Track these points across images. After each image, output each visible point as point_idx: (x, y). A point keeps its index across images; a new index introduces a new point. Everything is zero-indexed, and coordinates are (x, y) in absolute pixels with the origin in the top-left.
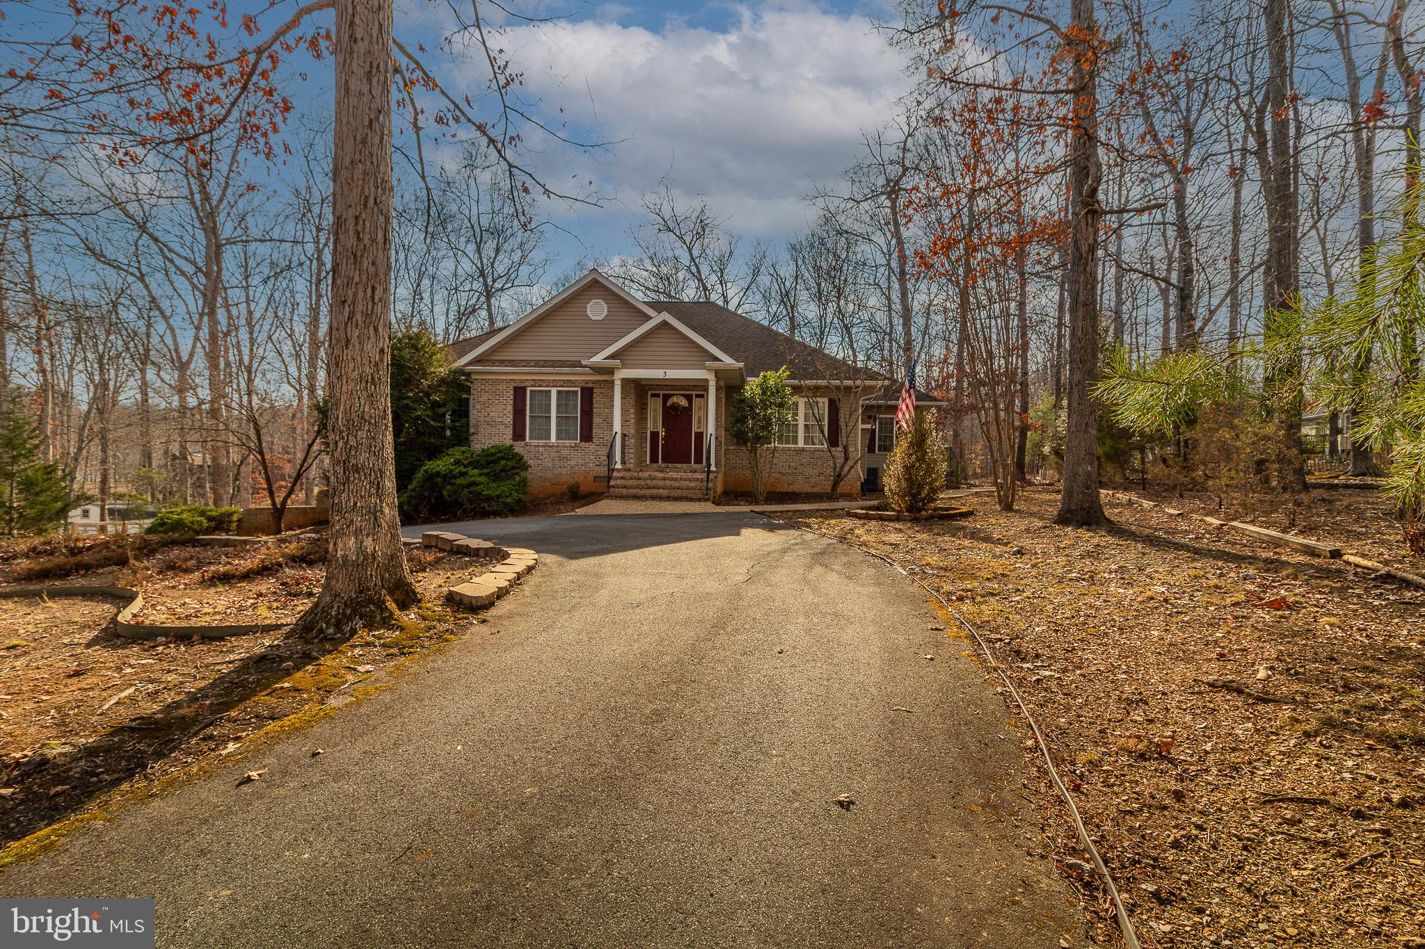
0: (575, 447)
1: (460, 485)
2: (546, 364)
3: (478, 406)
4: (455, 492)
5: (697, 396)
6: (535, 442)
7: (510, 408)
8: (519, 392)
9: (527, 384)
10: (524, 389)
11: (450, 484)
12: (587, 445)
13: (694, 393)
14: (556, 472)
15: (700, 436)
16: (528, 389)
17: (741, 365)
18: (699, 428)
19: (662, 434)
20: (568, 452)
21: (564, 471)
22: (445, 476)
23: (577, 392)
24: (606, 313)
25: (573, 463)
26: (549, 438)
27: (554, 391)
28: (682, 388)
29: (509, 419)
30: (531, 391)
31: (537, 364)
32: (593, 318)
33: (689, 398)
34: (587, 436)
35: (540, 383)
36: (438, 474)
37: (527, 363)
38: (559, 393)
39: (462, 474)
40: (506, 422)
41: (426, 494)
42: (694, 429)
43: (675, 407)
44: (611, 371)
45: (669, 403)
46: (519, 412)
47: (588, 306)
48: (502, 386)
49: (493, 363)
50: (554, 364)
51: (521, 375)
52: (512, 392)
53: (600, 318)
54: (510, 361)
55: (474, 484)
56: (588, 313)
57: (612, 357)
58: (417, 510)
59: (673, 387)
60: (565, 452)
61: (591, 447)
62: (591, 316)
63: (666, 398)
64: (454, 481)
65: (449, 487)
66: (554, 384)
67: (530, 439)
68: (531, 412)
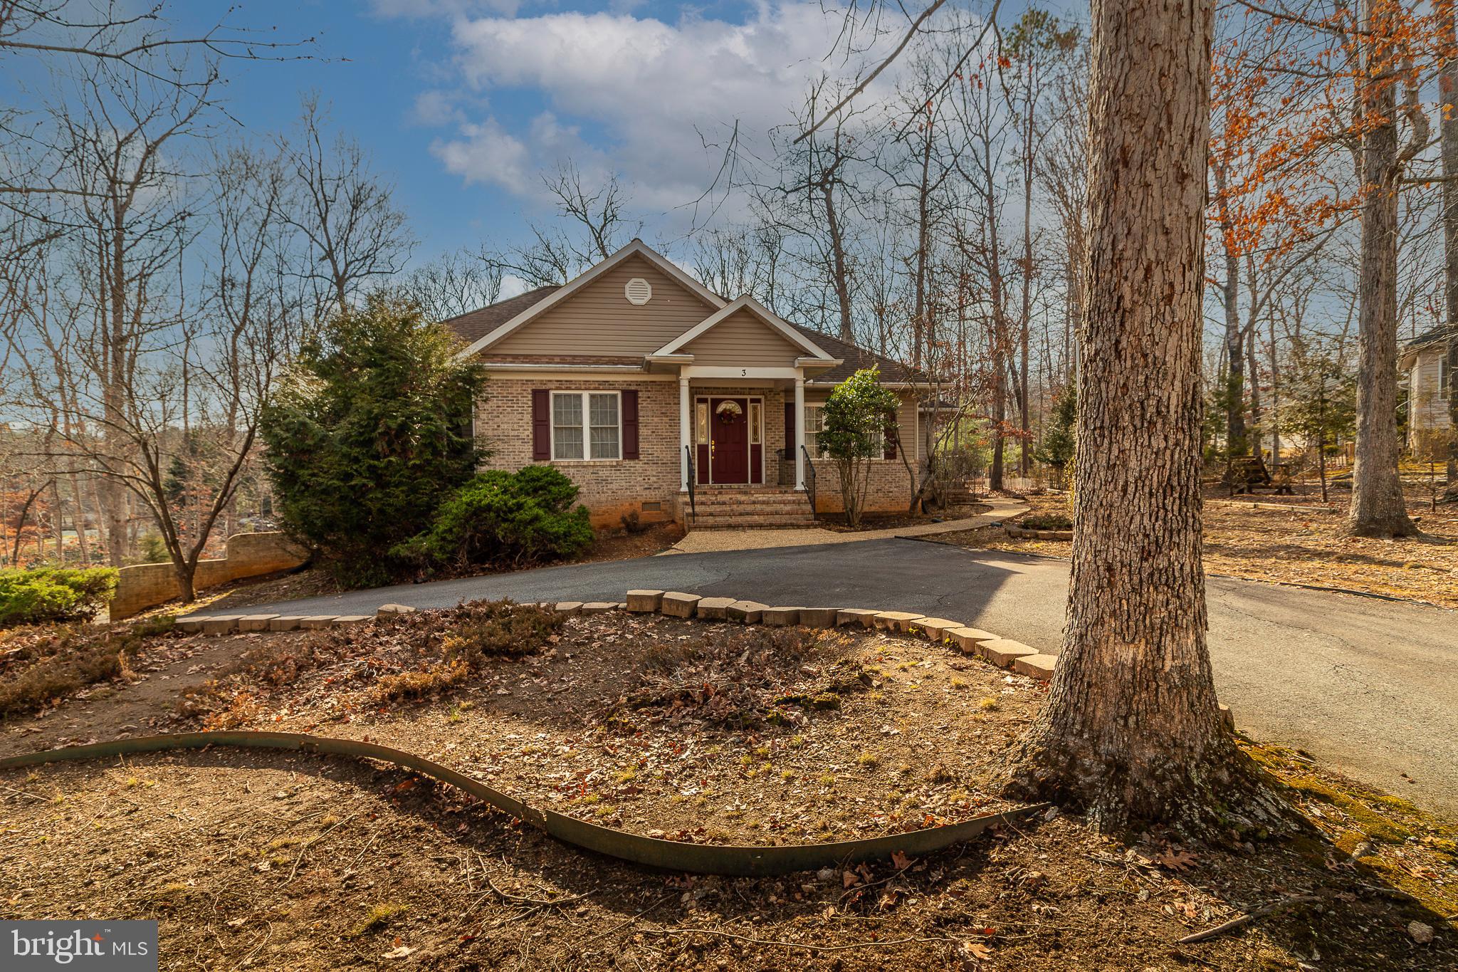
0: (617, 467)
1: (520, 521)
2: (574, 359)
3: (483, 416)
4: (514, 531)
5: (753, 401)
6: (564, 461)
7: (528, 418)
8: (540, 397)
9: (549, 386)
10: (546, 392)
11: (505, 520)
12: (632, 463)
13: (749, 397)
14: (592, 499)
15: (757, 449)
16: (552, 393)
17: (840, 362)
18: (755, 440)
19: (711, 448)
20: (607, 473)
21: (603, 497)
22: (498, 511)
23: (615, 396)
24: (649, 296)
25: (614, 486)
26: (582, 457)
27: (586, 396)
28: (735, 391)
29: (528, 432)
30: (556, 396)
31: (563, 359)
32: (634, 302)
33: (743, 403)
34: (632, 452)
35: (568, 385)
36: (489, 508)
37: (550, 359)
38: (592, 396)
39: (520, 506)
40: (522, 436)
41: (467, 535)
42: (750, 442)
43: (727, 415)
44: (675, 369)
45: (720, 409)
46: (540, 424)
47: (627, 286)
48: (517, 389)
49: (504, 358)
50: (586, 360)
51: (540, 374)
52: (530, 397)
53: (643, 302)
54: (526, 356)
55: (536, 518)
56: (628, 295)
57: (680, 351)
58: (452, 560)
59: (725, 390)
60: (603, 473)
61: (638, 465)
62: (630, 299)
63: (716, 403)
64: (510, 516)
65: (505, 525)
66: (587, 385)
67: (557, 457)
68: (555, 423)
